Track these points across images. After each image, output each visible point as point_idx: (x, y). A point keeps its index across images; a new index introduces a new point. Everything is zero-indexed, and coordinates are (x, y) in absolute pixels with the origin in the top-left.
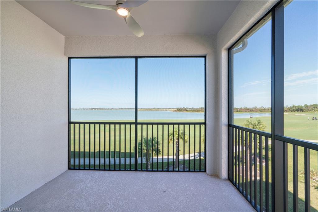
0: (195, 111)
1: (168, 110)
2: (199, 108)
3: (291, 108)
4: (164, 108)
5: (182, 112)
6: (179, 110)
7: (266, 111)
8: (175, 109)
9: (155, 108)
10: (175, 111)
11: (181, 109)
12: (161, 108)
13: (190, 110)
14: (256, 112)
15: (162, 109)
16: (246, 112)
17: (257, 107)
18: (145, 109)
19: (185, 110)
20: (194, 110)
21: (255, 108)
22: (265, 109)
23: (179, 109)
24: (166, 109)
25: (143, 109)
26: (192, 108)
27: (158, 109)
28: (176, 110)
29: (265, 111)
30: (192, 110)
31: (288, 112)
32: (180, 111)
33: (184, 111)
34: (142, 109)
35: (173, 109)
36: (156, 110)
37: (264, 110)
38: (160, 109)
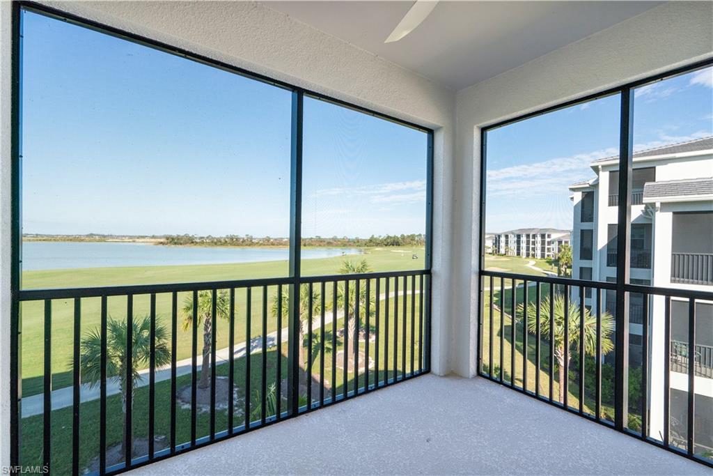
0: (216, 244)
1: (137, 240)
2: (224, 236)
3: (385, 240)
4: (124, 236)
5: (180, 246)
6: (174, 241)
7: (352, 243)
8: (160, 237)
9: (92, 235)
10: (161, 243)
11: (178, 238)
12: (113, 234)
13: (202, 243)
14: (337, 245)
16: (320, 245)
17: (339, 237)
18: (53, 236)
19: (191, 241)
20: (212, 242)
21: (335, 239)
22: (349, 241)
23: (173, 239)
24: (131, 237)
26: (207, 238)
27: (104, 236)
28: (162, 240)
29: (350, 245)
30: (207, 241)
31: (382, 246)
32: (175, 243)
33: (186, 243)
34: (42, 236)
35: (153, 237)
36: (99, 241)
37: (348, 244)
38: (111, 236)
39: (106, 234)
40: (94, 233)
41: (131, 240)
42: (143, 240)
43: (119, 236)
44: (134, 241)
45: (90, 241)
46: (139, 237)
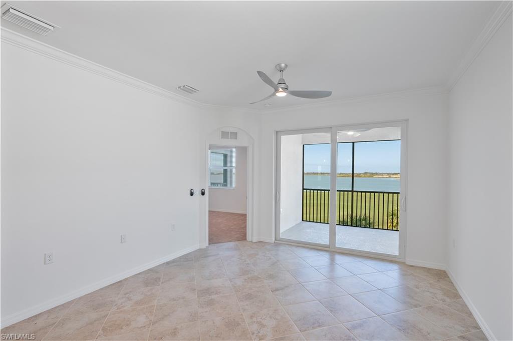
1: (392, 176)
4: (384, 173)
9: (366, 173)
15: (380, 174)
24: (388, 174)
25: (344, 175)
27: (373, 174)
36: (369, 177)
38: (377, 174)
39: (374, 172)
40: (367, 172)
41: (388, 176)
42: (395, 176)
43: (381, 174)
44: (390, 177)
45: (365, 177)
46: (393, 174)
